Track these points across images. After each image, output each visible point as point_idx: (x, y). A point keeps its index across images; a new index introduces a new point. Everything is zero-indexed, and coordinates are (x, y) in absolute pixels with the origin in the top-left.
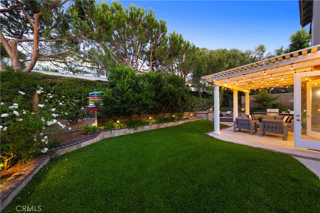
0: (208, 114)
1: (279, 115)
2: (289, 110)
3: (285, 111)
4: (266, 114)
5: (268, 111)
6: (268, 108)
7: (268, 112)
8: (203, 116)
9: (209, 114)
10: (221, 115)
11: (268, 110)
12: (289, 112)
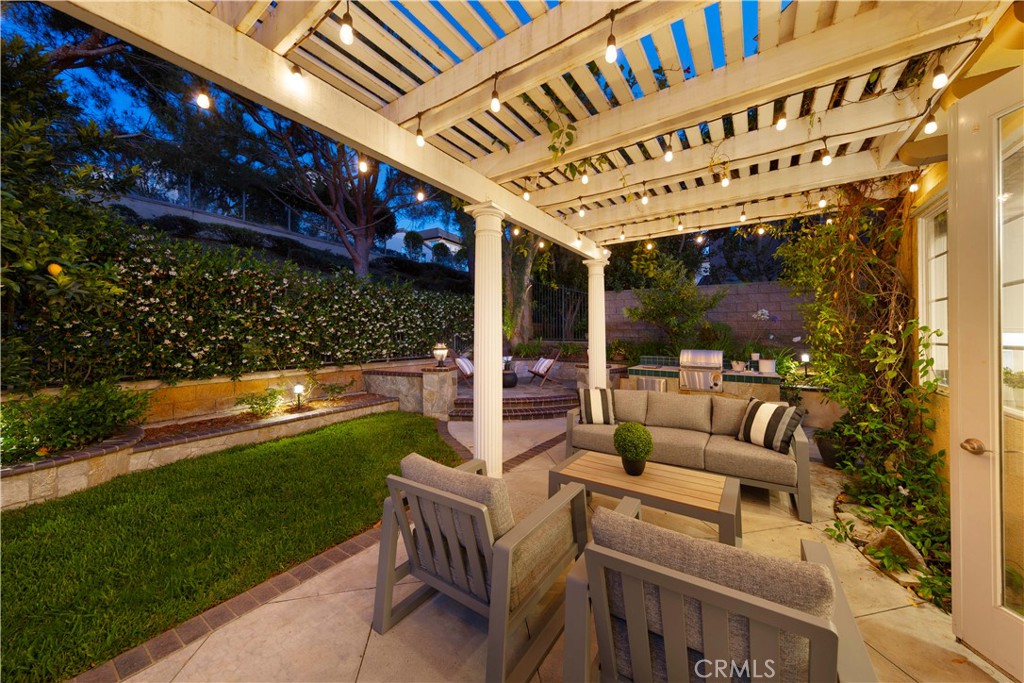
0: (421, 375)
1: (726, 378)
2: (755, 356)
3: (745, 361)
4: (676, 375)
5: (685, 360)
6: (688, 348)
7: (684, 367)
8: (398, 392)
9: (427, 377)
10: (510, 381)
11: (686, 357)
12: (755, 366)
